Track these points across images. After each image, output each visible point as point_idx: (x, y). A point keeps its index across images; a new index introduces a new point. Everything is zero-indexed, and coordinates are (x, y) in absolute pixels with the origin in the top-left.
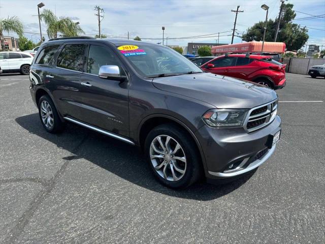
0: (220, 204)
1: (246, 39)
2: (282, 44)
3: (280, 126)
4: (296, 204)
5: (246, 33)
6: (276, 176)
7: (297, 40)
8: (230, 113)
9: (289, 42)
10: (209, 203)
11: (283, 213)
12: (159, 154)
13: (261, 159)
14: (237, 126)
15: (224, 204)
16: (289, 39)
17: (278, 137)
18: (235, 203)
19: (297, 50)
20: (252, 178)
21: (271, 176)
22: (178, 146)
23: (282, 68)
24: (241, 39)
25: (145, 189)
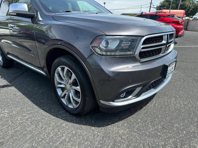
0: (112, 132)
1: (159, 9)
2: (183, 11)
3: (176, 58)
4: (188, 132)
5: (159, 5)
6: (171, 102)
7: (193, 9)
8: (121, 41)
9: (188, 11)
10: (102, 129)
11: (173, 142)
12: (61, 84)
13: (155, 89)
14: (128, 55)
15: (116, 131)
16: (188, 8)
17: (174, 68)
18: (127, 130)
19: (193, 16)
20: (148, 105)
21: (166, 103)
22: (74, 76)
23: (181, 22)
24: (156, 9)
25: (48, 115)
